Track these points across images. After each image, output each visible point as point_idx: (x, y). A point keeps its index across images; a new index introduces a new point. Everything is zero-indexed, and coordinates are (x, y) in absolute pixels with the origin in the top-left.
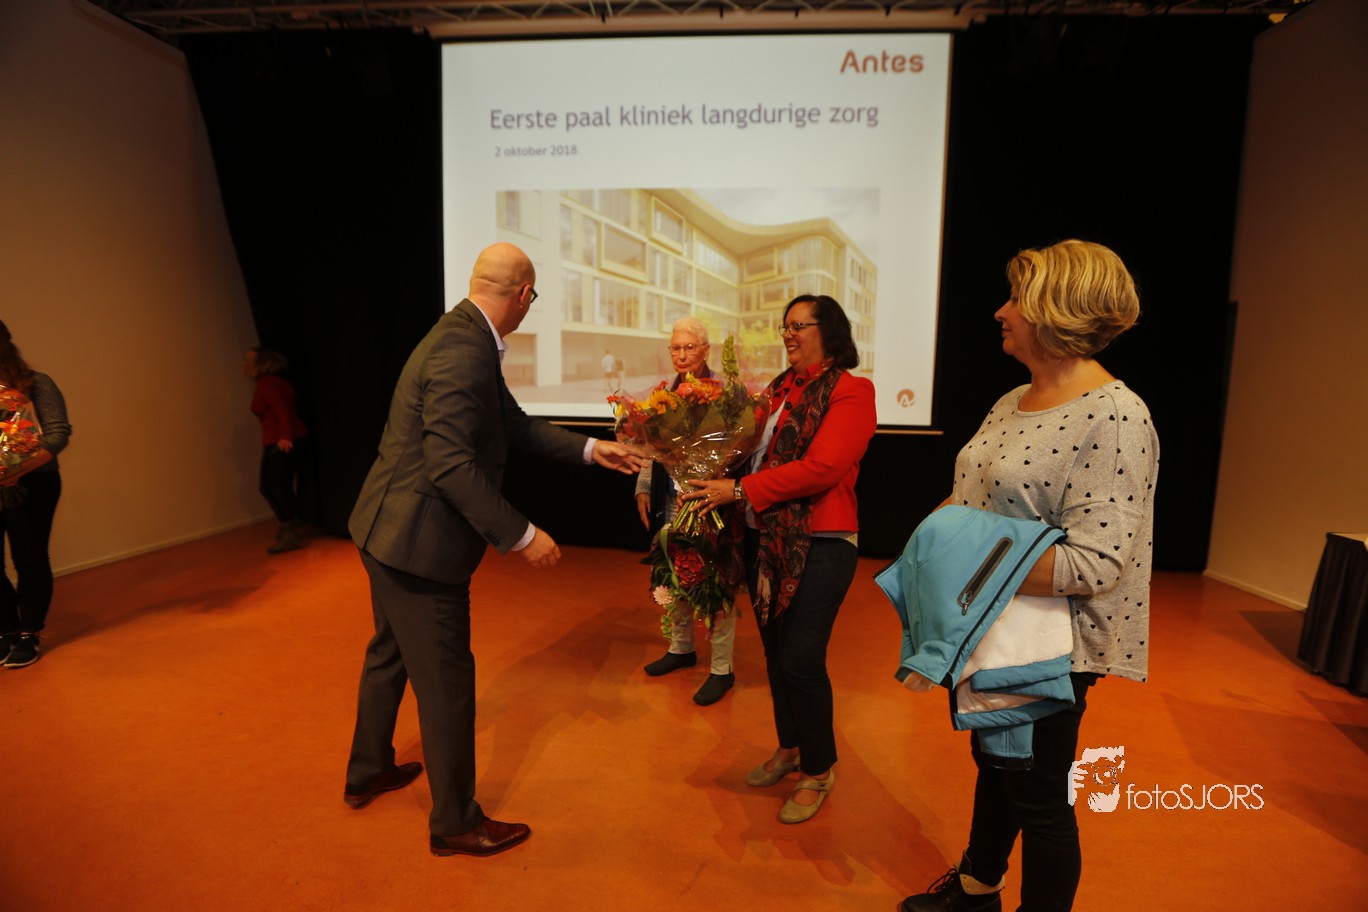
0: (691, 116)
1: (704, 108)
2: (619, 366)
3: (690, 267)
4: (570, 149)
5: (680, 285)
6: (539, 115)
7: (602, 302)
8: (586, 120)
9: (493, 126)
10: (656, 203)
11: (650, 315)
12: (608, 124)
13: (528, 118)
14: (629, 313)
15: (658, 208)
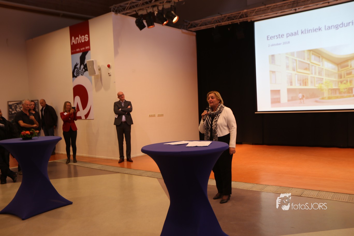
0: (321, 29)
1: (325, 26)
2: (303, 96)
3: (323, 69)
4: (288, 43)
5: (320, 73)
6: (279, 35)
7: (298, 80)
8: (292, 35)
9: (268, 39)
10: (312, 53)
11: (312, 82)
12: (298, 34)
13: (276, 36)
14: (306, 82)
15: (313, 54)
